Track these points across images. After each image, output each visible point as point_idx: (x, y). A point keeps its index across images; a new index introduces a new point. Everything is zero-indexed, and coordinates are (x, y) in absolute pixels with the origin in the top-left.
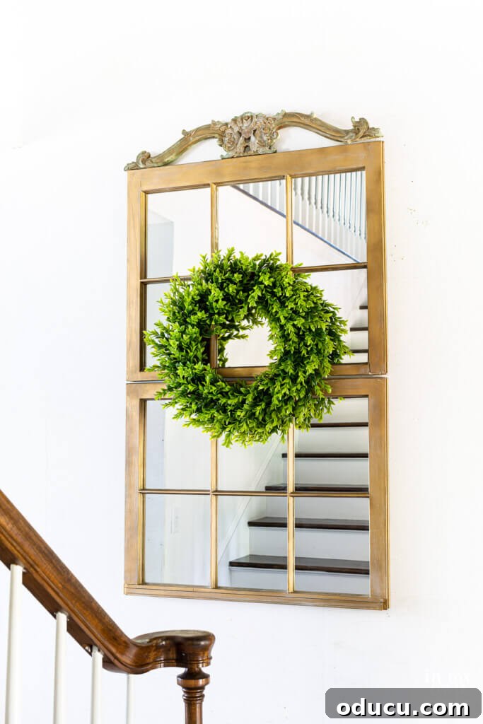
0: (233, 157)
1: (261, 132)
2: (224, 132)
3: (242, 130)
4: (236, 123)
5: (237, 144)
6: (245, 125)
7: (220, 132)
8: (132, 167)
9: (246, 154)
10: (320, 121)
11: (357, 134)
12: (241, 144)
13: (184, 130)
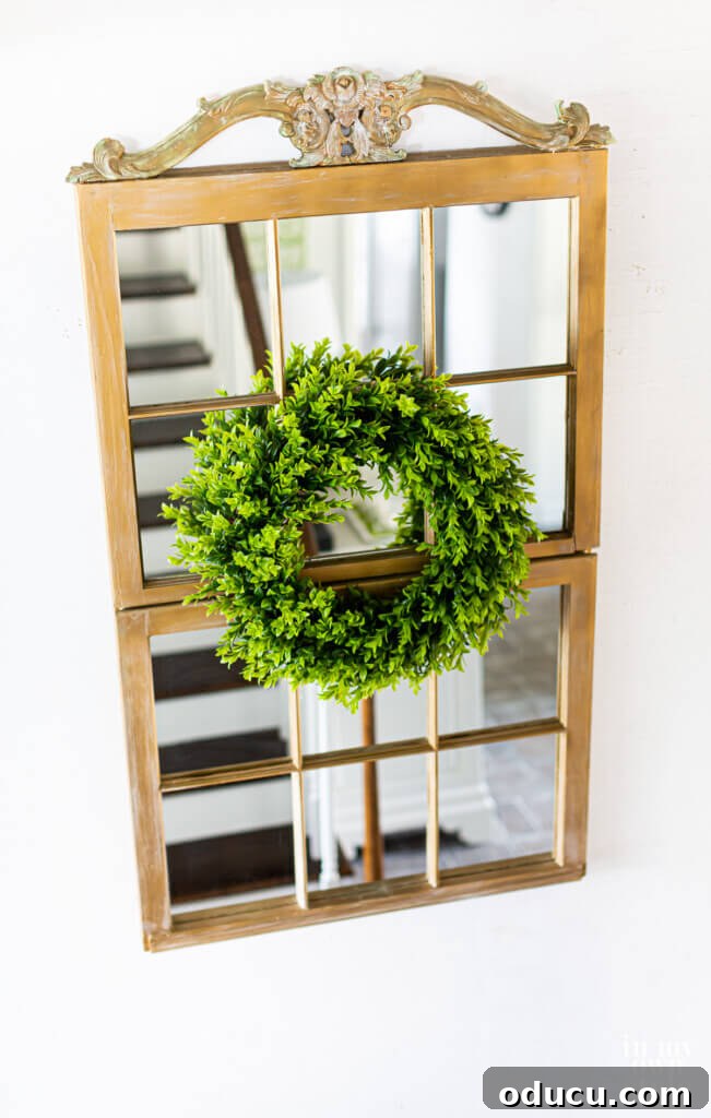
0: (318, 166)
1: (375, 114)
2: (294, 109)
3: (335, 108)
4: (321, 91)
5: (326, 138)
6: (341, 97)
7: (287, 109)
8: (88, 176)
9: (347, 160)
10: (499, 103)
11: (571, 137)
12: (336, 138)
13: (203, 99)
